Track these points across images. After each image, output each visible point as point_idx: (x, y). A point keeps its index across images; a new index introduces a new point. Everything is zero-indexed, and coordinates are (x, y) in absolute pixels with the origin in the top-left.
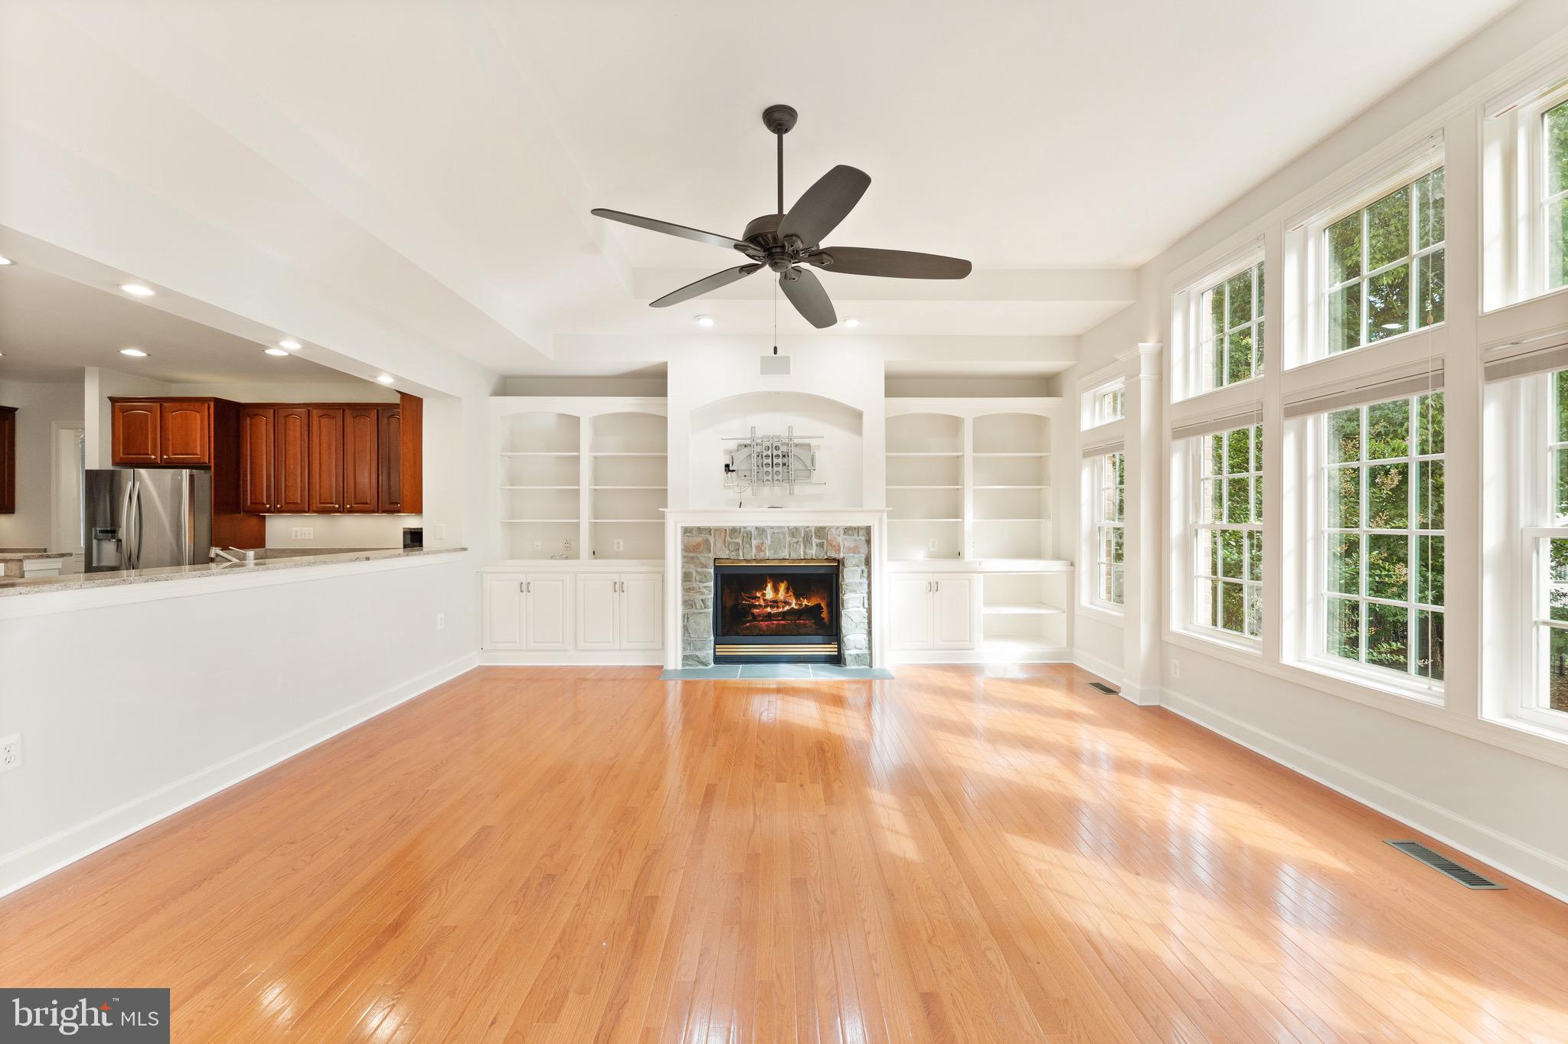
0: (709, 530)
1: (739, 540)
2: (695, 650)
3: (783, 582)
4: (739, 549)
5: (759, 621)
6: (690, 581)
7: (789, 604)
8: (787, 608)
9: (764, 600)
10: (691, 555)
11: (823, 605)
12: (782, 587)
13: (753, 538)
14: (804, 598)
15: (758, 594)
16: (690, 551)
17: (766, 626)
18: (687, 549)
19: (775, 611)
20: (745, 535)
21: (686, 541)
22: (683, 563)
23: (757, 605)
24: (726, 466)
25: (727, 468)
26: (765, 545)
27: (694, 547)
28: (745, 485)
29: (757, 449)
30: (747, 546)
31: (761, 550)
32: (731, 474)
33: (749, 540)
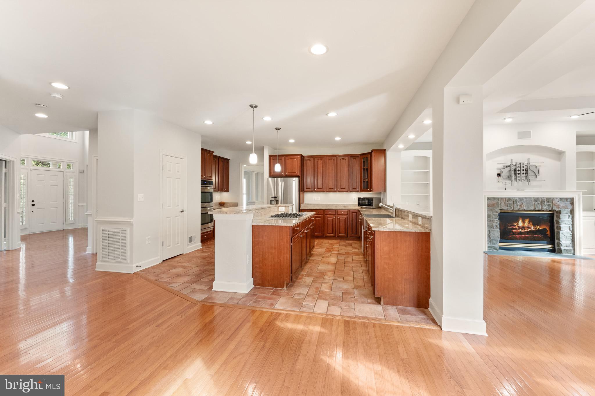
0: (498, 199)
1: (512, 203)
2: (493, 244)
3: (527, 219)
4: (511, 206)
5: (516, 235)
6: (490, 218)
7: (530, 228)
8: (529, 230)
9: (518, 226)
10: (491, 208)
11: (548, 229)
12: (527, 221)
13: (518, 202)
14: (538, 226)
15: (515, 224)
16: (490, 207)
17: (519, 237)
18: (488, 206)
19: (523, 231)
20: (514, 201)
21: (489, 202)
22: (487, 211)
23: (515, 229)
24: (498, 174)
25: (499, 175)
26: (524, 205)
27: (492, 205)
28: (508, 182)
29: (514, 168)
30: (515, 205)
31: (522, 207)
32: (501, 177)
33: (516, 203)
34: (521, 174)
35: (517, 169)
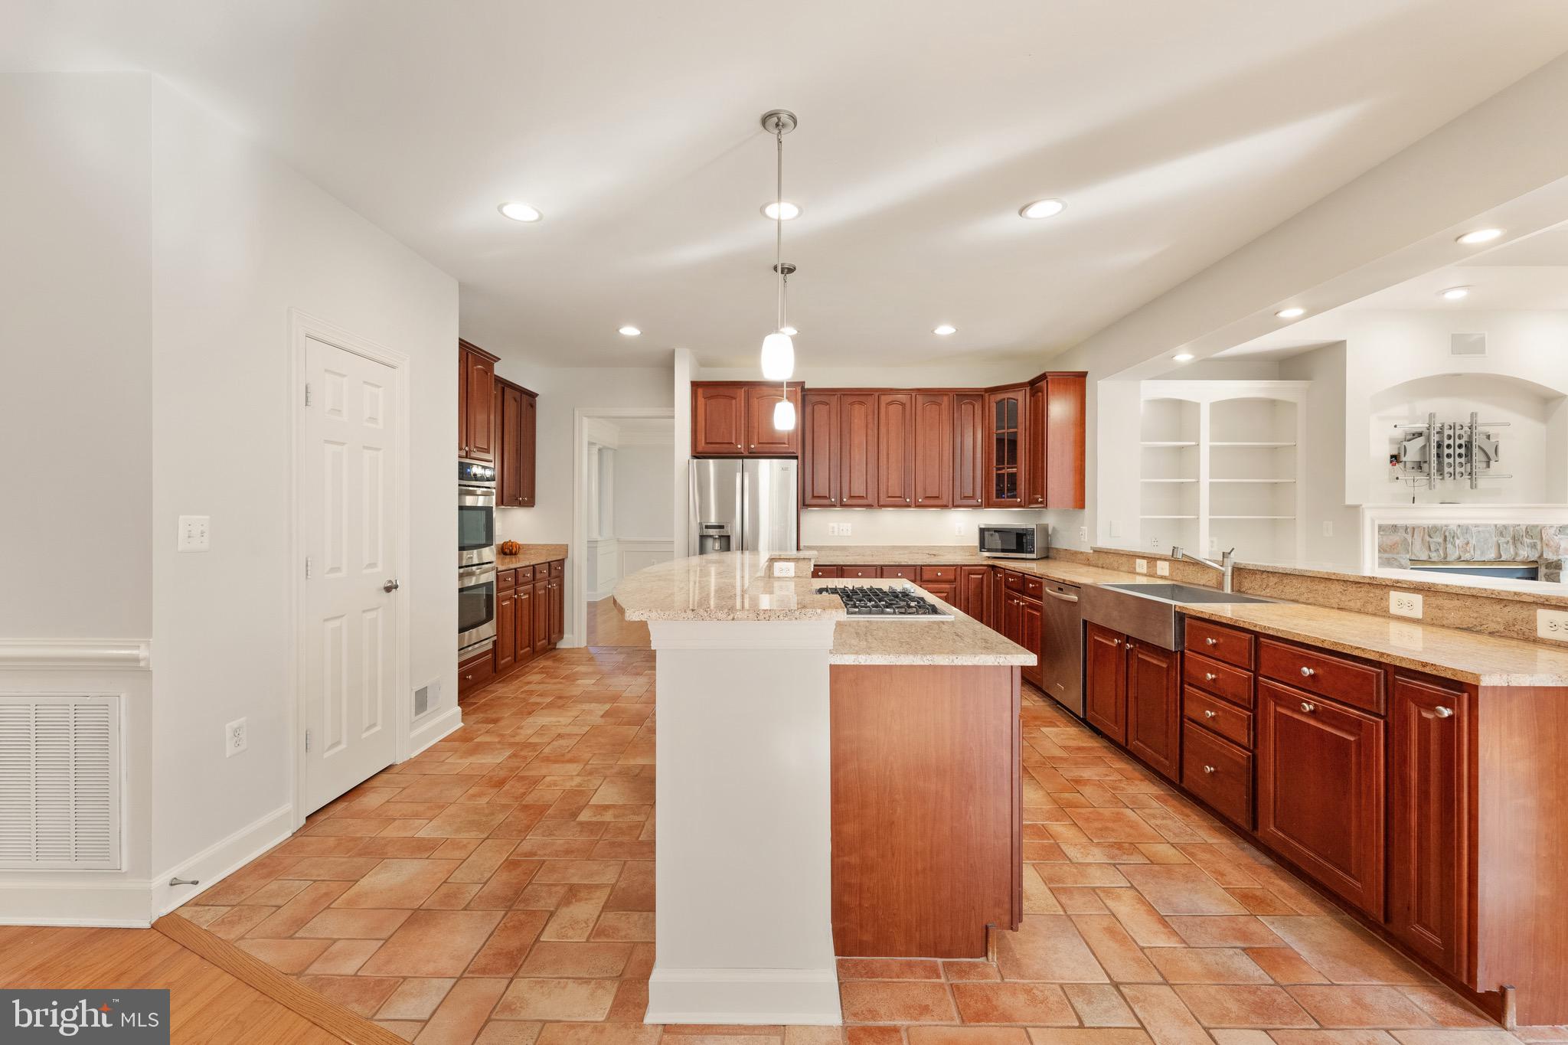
0: (1406, 528)
1: (1441, 540)
4: (1438, 550)
10: (1387, 555)
13: (1455, 538)
16: (1385, 551)
18: (1382, 549)
20: (1447, 534)
21: (1382, 539)
22: (1379, 564)
24: (1392, 457)
25: (1395, 459)
26: (1470, 545)
27: (1391, 546)
28: (1421, 478)
29: (1435, 438)
30: (1449, 546)
31: (1466, 551)
32: (1401, 465)
33: (1451, 540)
34: (1454, 457)
35: (1447, 442)
